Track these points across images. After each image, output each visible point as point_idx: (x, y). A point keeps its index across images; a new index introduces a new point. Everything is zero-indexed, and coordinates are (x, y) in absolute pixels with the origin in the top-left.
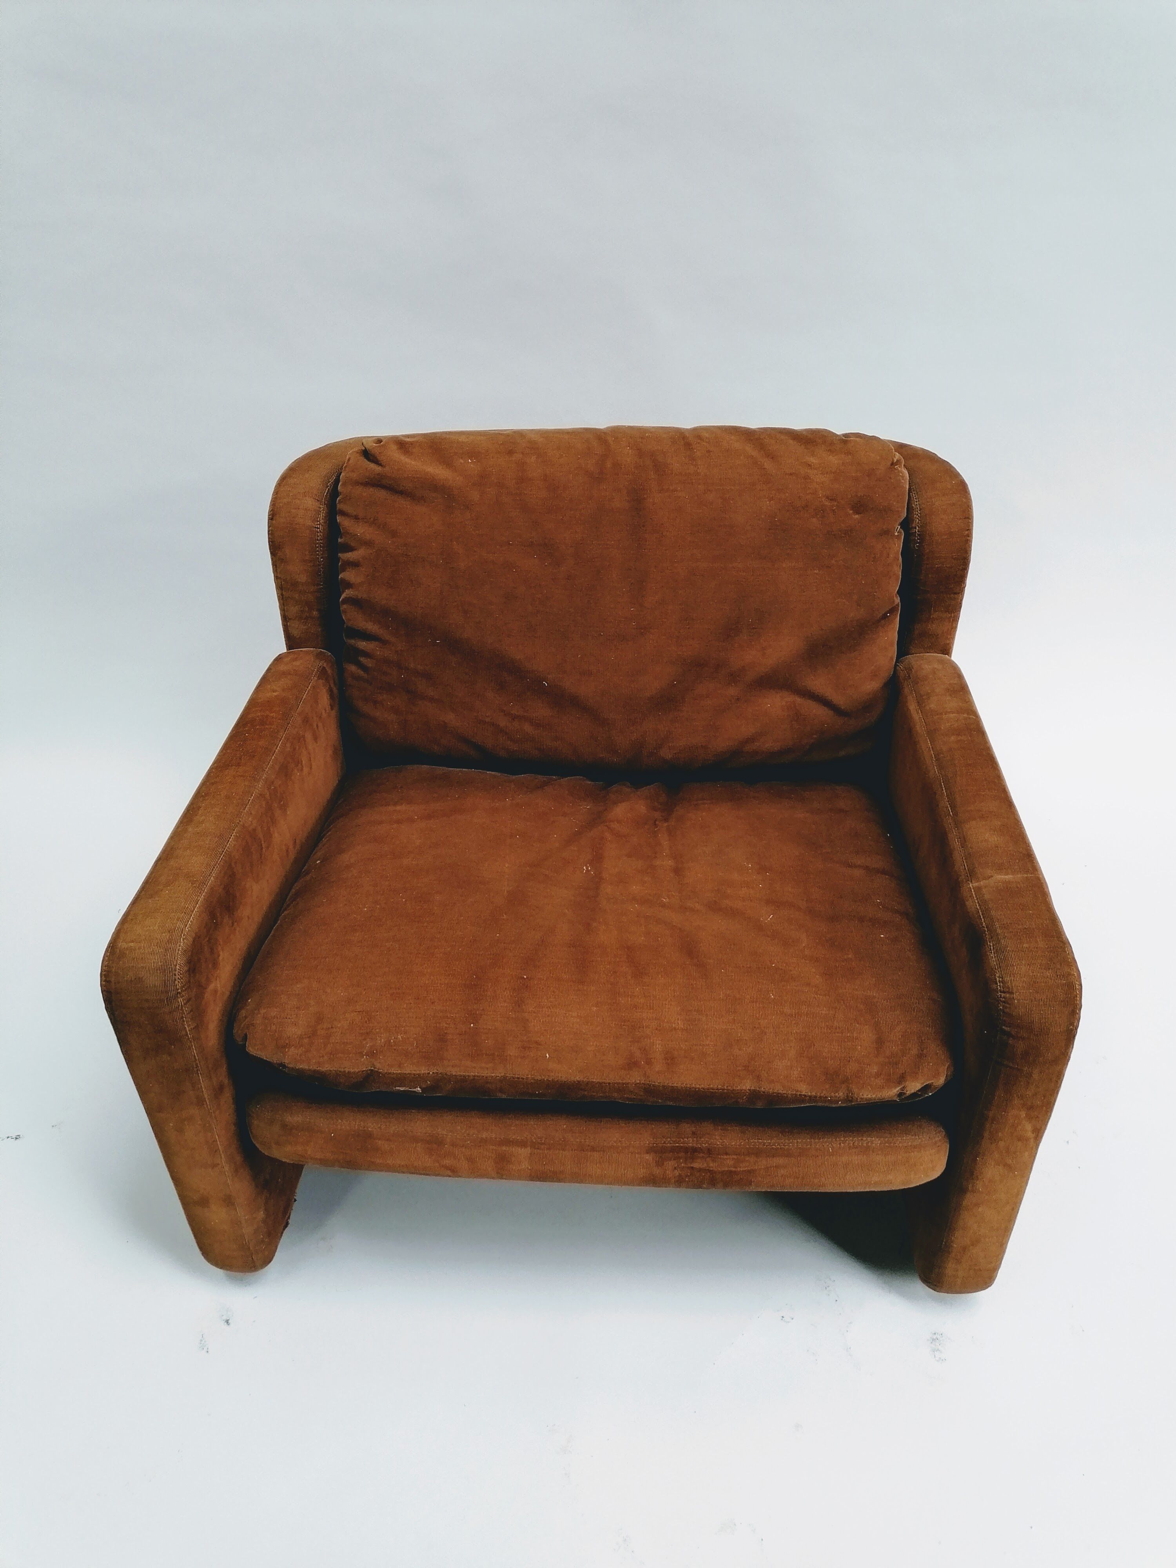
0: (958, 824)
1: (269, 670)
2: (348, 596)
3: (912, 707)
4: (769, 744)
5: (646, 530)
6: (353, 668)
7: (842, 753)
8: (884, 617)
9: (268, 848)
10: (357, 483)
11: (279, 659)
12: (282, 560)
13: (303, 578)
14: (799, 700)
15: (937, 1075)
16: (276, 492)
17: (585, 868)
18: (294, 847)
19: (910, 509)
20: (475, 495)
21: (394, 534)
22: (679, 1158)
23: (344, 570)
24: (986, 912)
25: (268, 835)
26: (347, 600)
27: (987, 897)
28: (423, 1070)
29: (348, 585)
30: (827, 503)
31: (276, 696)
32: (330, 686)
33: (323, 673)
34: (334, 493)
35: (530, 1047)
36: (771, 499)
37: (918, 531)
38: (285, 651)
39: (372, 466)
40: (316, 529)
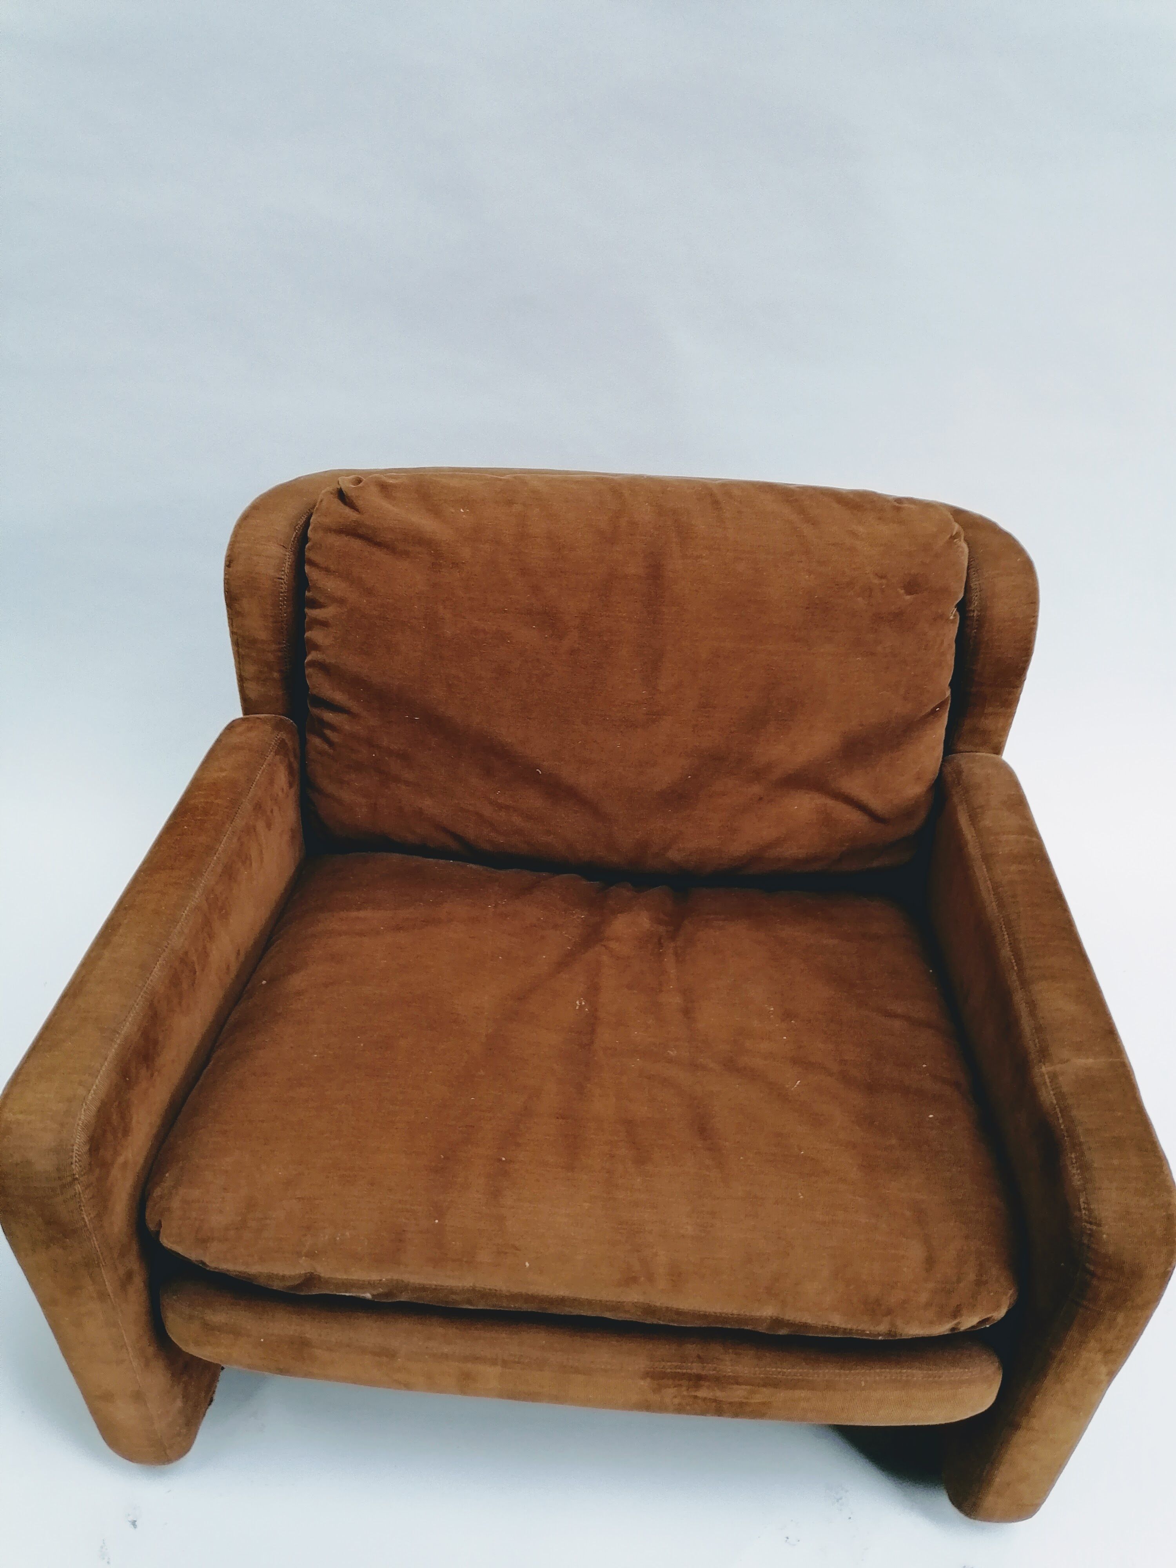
0: (1025, 983)
1: (219, 741)
2: (314, 659)
3: (963, 820)
4: (792, 851)
5: (664, 602)
6: (317, 741)
7: (875, 864)
8: (933, 712)
9: (203, 970)
10: (328, 530)
11: (231, 727)
12: (239, 613)
13: (263, 635)
14: (830, 802)
15: (998, 1307)
17: (578, 1002)
18: (237, 958)
19: (968, 589)
20: (466, 552)
21: (369, 592)
22: (681, 1385)
23: (310, 629)
24: (1065, 1110)
25: (205, 954)
26: (313, 664)
27: (1065, 1089)
28: (374, 1277)
29: (316, 647)
30: (876, 581)
31: (224, 777)
32: (289, 759)
33: (282, 747)
34: (302, 539)
35: (506, 1253)
36: (810, 572)
37: (976, 616)
38: (242, 714)
39: (347, 511)
40: (280, 580)
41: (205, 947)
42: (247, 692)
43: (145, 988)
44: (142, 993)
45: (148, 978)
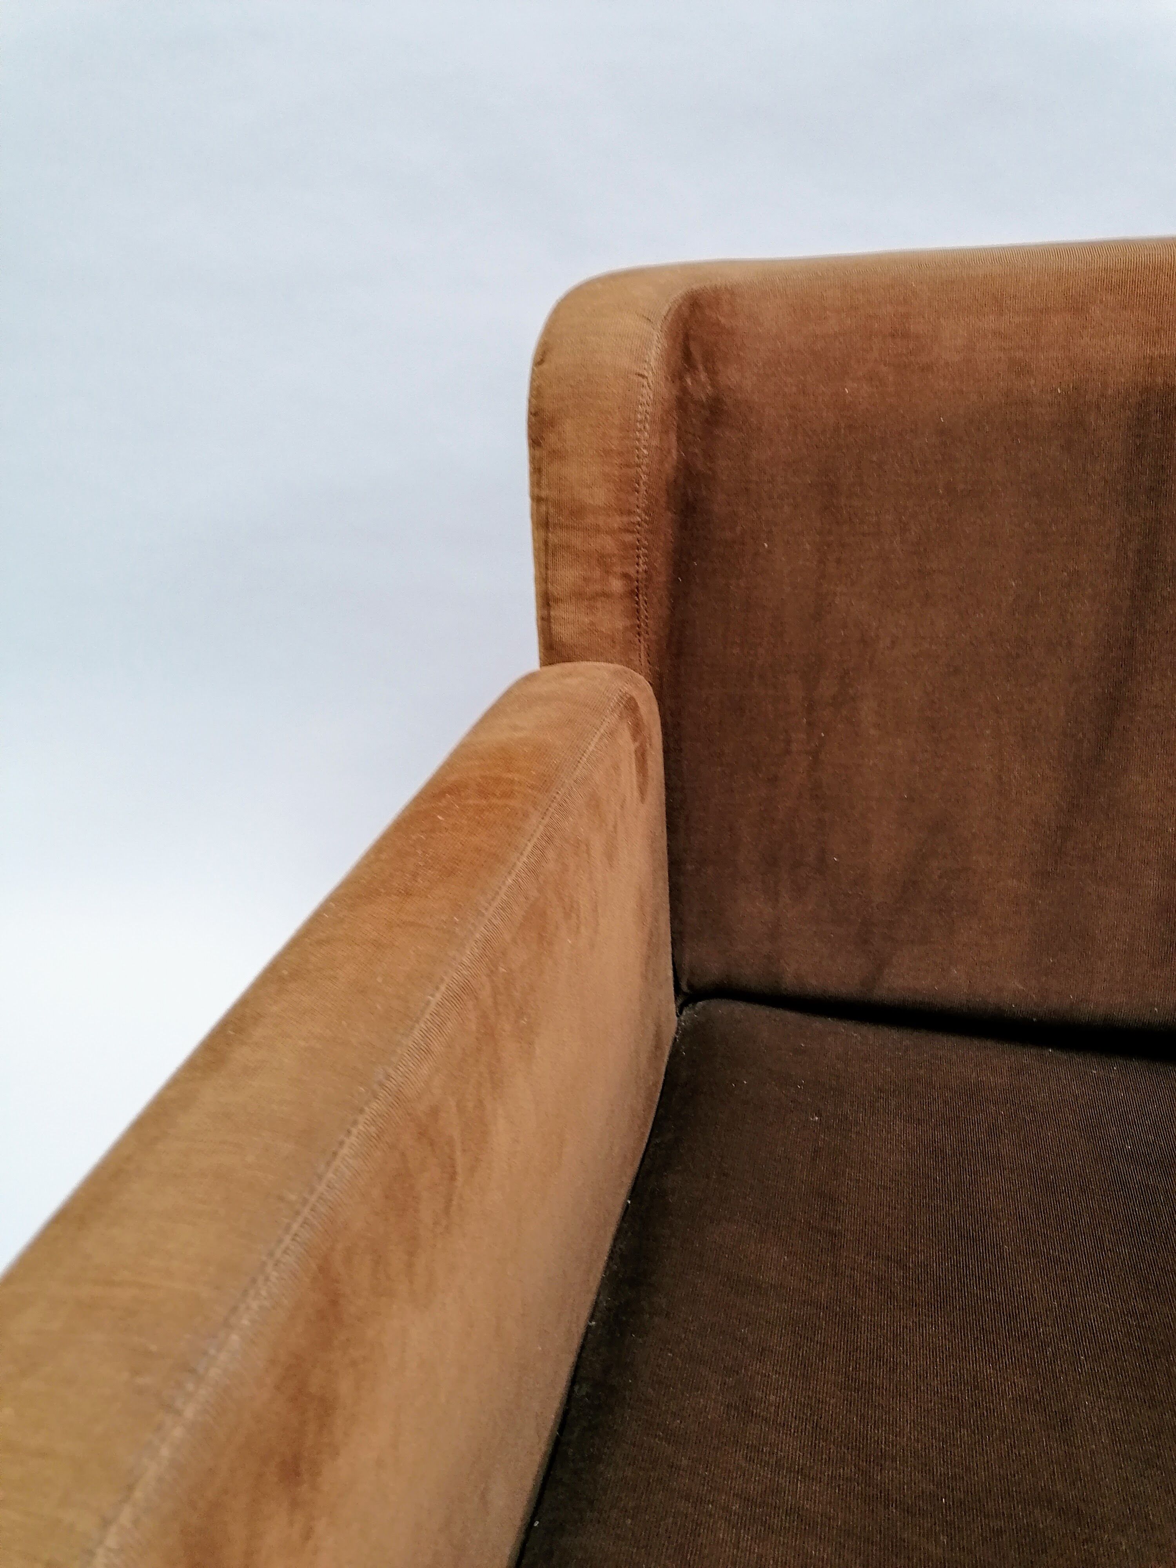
13: (598, 497)
32: (641, 741)
40: (640, 379)
41: (480, 1105)
42: (556, 628)
43: (306, 1211)
44: (295, 1227)
45: (320, 1177)
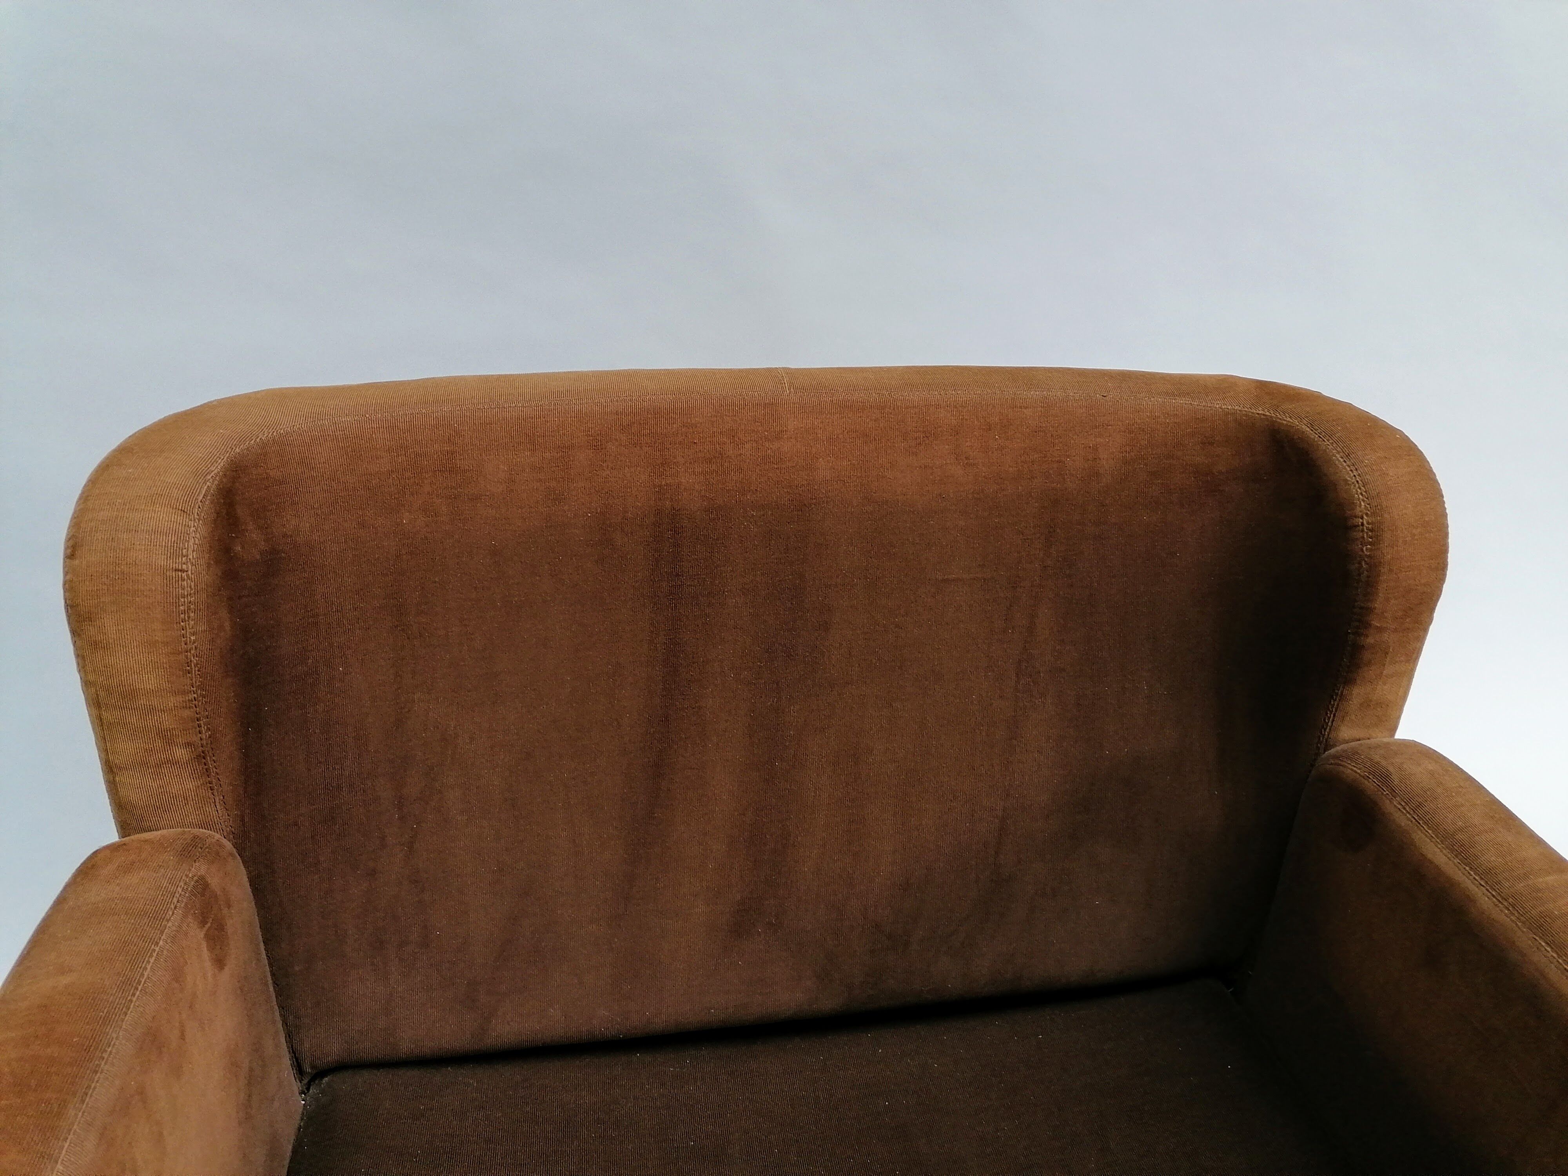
11: (92, 865)
12: (95, 645)
13: (150, 681)
16: (85, 497)
33: (198, 895)
37: (1368, 523)
38: (113, 836)
40: (180, 573)
